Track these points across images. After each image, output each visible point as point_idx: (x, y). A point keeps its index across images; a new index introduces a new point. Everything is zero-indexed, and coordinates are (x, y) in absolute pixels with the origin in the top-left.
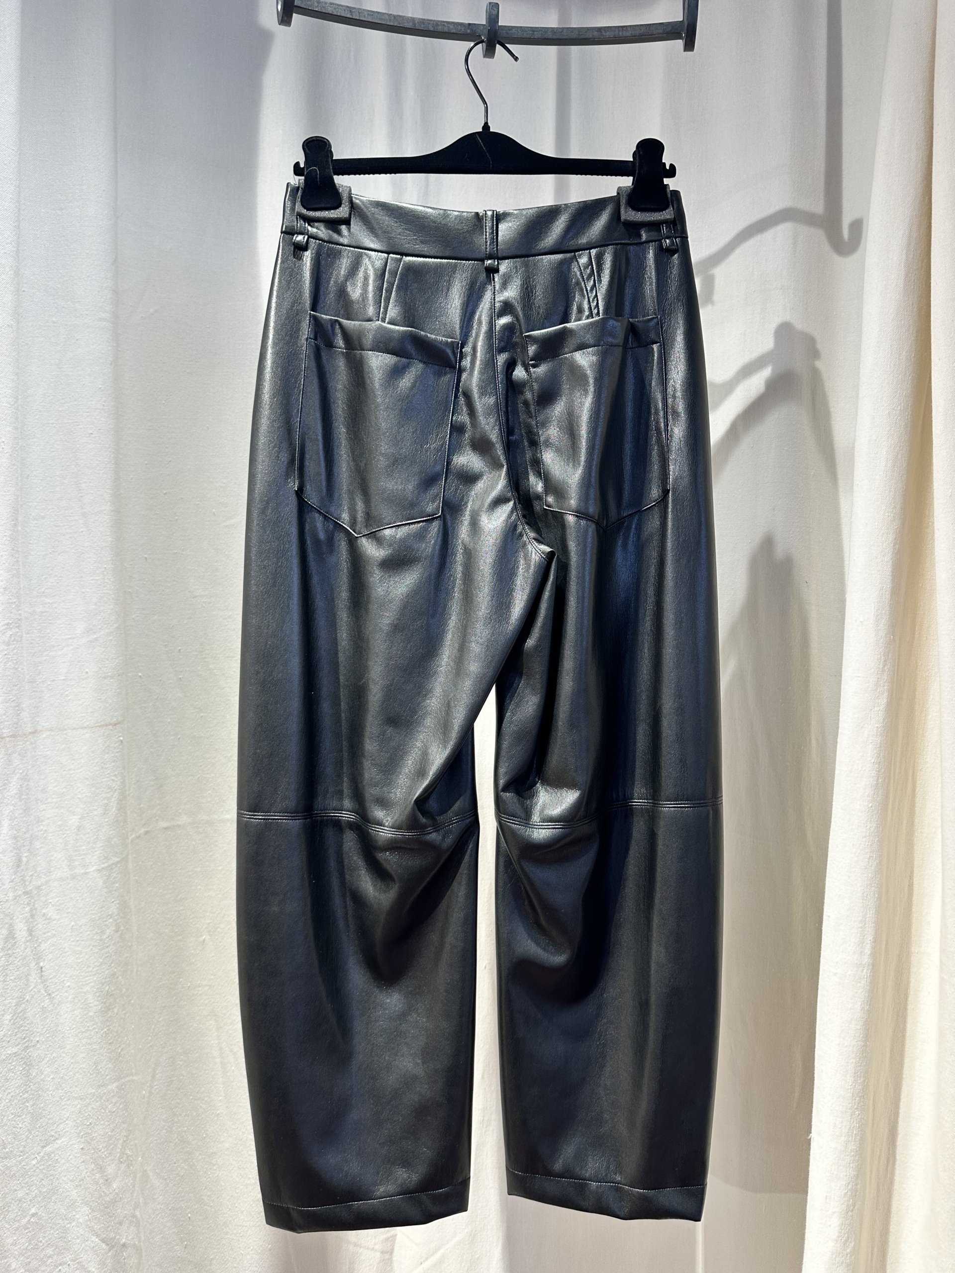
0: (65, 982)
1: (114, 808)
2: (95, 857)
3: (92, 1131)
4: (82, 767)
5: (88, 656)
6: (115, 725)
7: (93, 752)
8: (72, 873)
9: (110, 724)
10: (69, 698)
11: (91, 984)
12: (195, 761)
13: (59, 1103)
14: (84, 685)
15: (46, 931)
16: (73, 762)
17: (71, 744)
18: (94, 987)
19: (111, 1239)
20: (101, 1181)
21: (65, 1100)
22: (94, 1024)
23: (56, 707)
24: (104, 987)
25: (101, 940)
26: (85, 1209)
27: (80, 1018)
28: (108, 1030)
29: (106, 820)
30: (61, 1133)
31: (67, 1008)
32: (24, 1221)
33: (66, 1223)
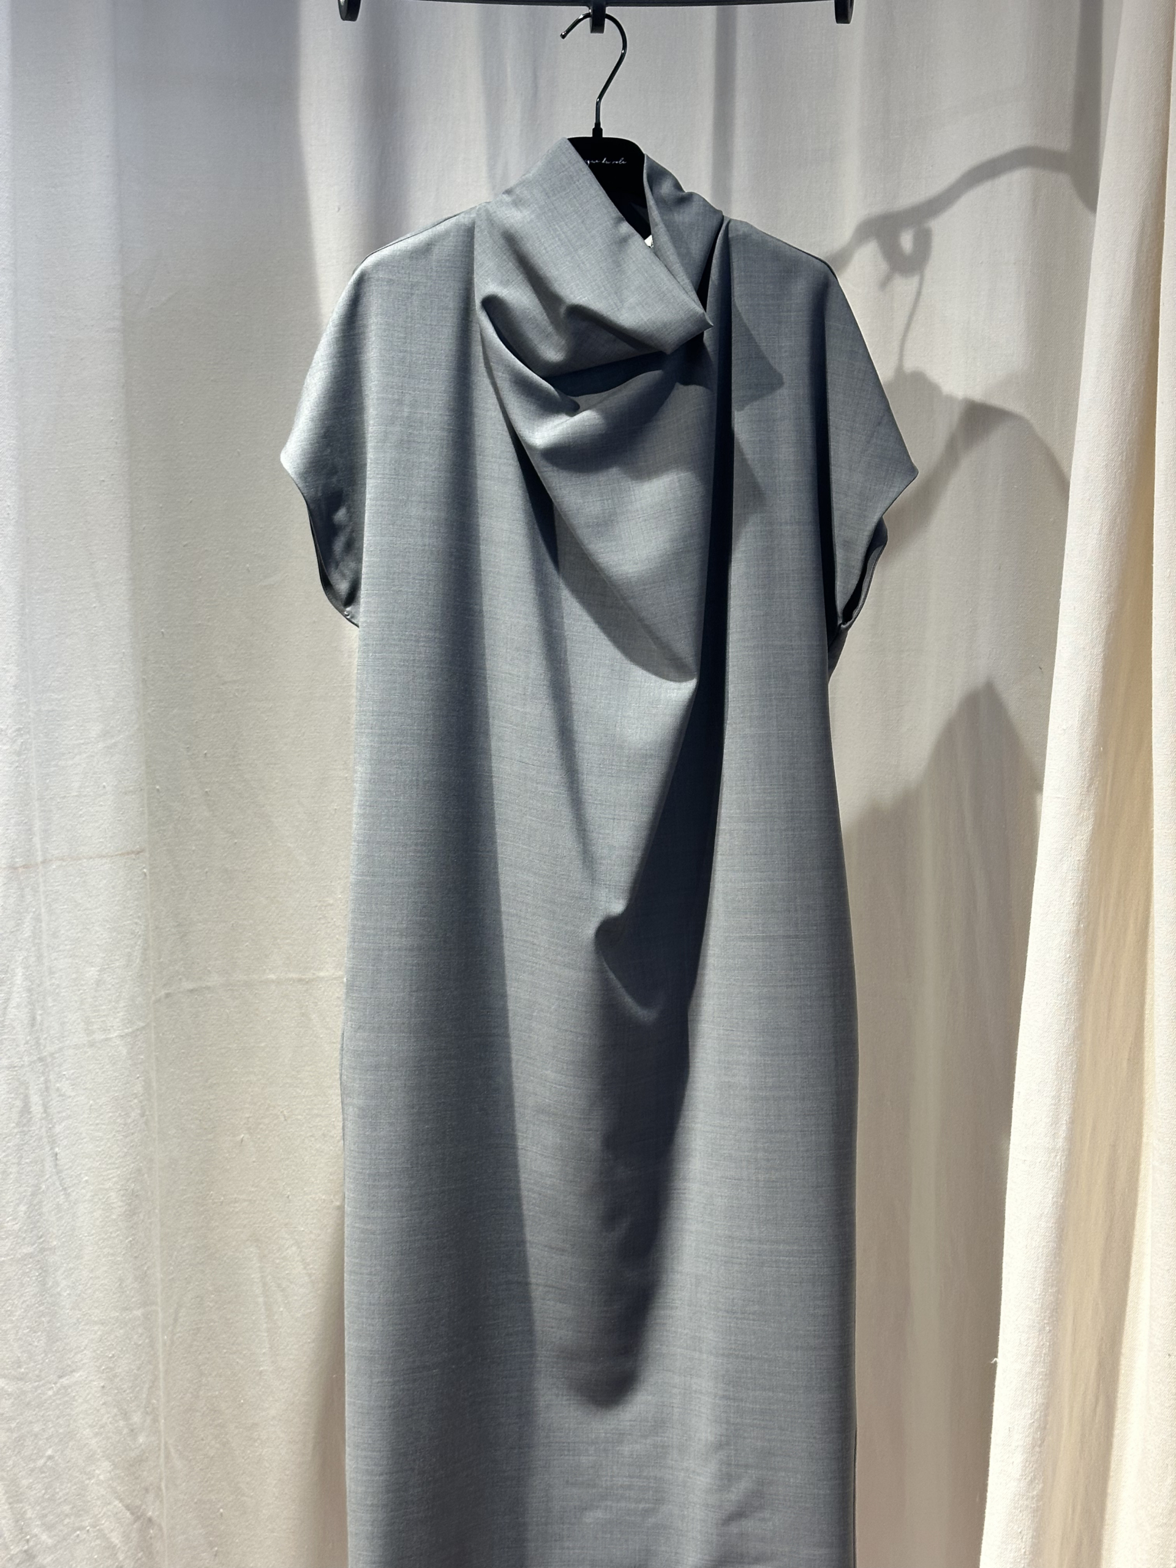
0: (82, 1175)
1: (138, 960)
2: (118, 1020)
3: (115, 1365)
4: (101, 905)
5: (105, 765)
6: (138, 853)
7: (113, 887)
8: (91, 1038)
9: (133, 852)
10: (84, 819)
11: (114, 1180)
12: (228, 903)
13: (75, 1327)
14: (101, 803)
15: (60, 1109)
16: (89, 899)
17: (87, 878)
18: (116, 1183)
19: (137, 1507)
20: (125, 1431)
21: (83, 1323)
22: (118, 1230)
23: (68, 831)
24: (128, 1184)
25: (125, 1124)
26: (106, 1465)
27: (101, 1222)
28: (134, 1239)
29: (130, 973)
30: (79, 1364)
31: (85, 1208)
32: (41, 1462)
33: (84, 1479)
